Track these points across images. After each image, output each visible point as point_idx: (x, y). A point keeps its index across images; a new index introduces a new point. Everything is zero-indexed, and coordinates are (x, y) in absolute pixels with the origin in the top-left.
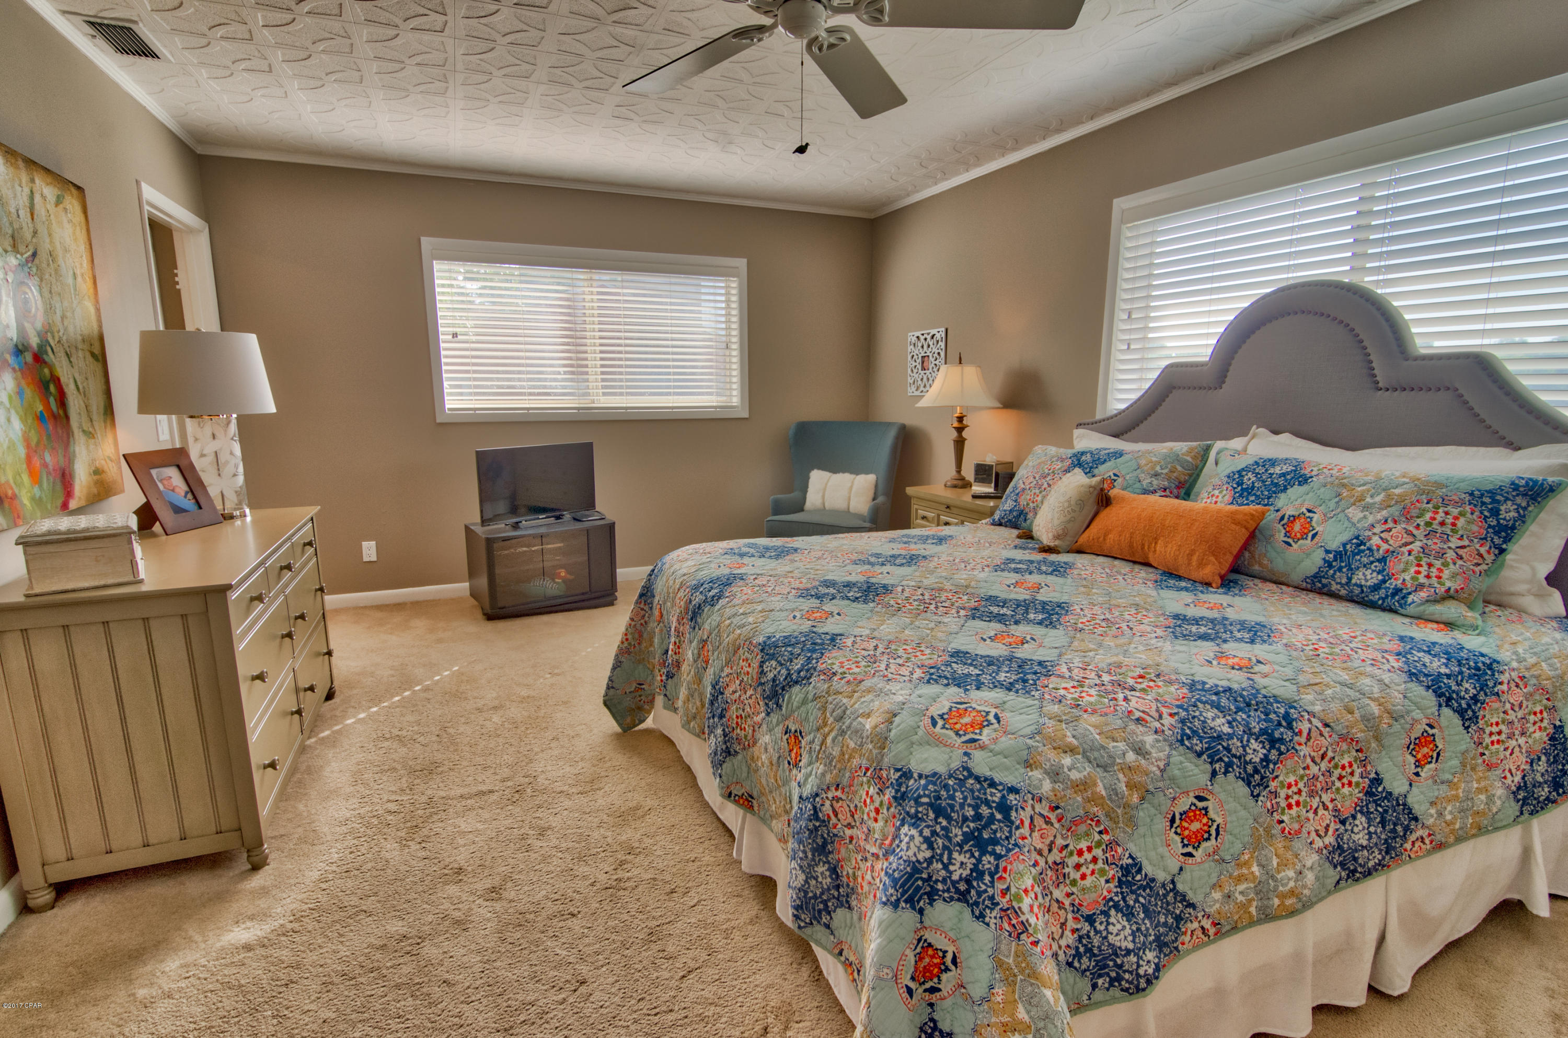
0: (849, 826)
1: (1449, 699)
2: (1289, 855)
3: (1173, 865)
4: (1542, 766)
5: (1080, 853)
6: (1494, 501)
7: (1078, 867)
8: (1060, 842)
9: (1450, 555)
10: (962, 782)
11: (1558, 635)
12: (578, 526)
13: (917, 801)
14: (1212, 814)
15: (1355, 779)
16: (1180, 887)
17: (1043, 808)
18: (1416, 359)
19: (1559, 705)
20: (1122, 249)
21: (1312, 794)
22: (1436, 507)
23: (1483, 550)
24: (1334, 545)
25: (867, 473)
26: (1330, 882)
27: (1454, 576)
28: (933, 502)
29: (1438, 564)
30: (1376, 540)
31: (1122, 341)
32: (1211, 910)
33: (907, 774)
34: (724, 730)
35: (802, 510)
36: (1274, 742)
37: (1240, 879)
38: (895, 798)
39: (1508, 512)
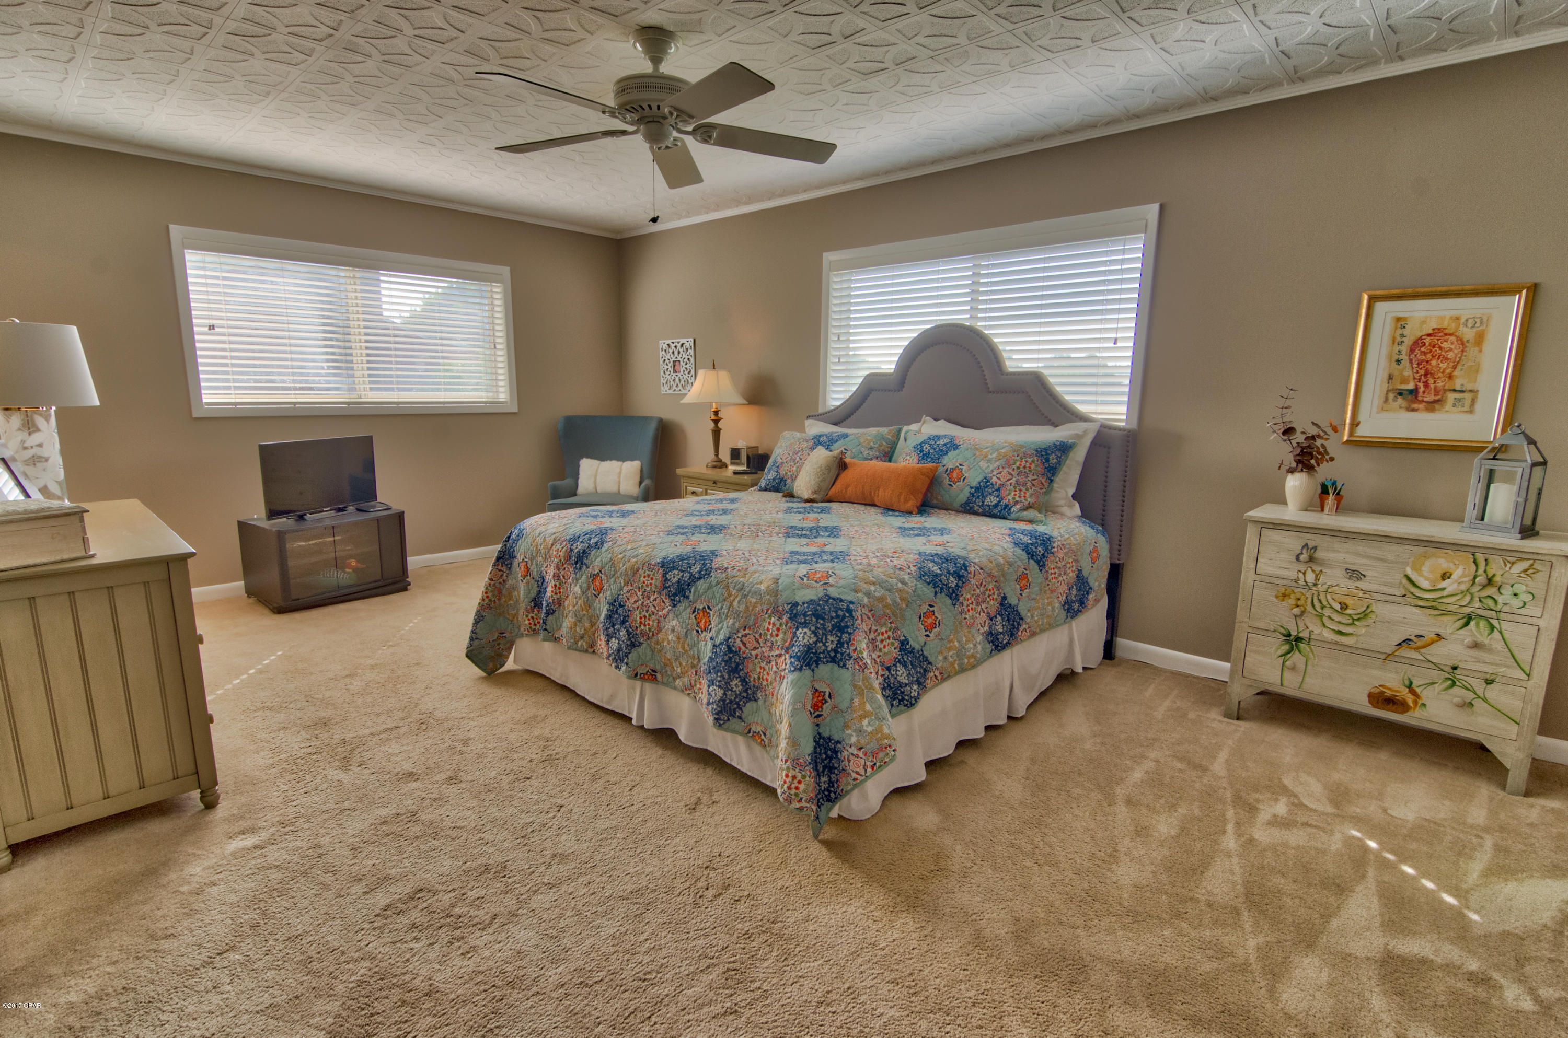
0: (755, 648)
1: (1033, 556)
2: (970, 636)
3: (922, 640)
4: (1074, 592)
5: (883, 634)
6: (1047, 454)
7: (882, 641)
8: (874, 628)
9: (1029, 484)
10: (827, 602)
11: (1078, 524)
12: (365, 516)
13: (805, 615)
14: (936, 614)
15: (995, 597)
16: (925, 653)
17: (865, 611)
18: (1007, 374)
19: (1079, 558)
20: (831, 290)
21: (978, 604)
22: (1021, 459)
23: (1043, 481)
24: (974, 484)
25: (632, 460)
26: (988, 651)
27: (1031, 495)
28: (697, 479)
29: (1024, 489)
30: (994, 479)
31: (834, 356)
32: (939, 666)
33: (796, 604)
34: (627, 631)
35: (575, 495)
36: (960, 577)
37: (950, 649)
38: (790, 618)
39: (1053, 459)
